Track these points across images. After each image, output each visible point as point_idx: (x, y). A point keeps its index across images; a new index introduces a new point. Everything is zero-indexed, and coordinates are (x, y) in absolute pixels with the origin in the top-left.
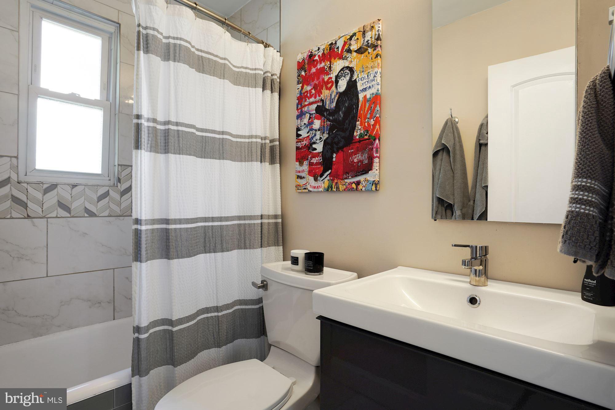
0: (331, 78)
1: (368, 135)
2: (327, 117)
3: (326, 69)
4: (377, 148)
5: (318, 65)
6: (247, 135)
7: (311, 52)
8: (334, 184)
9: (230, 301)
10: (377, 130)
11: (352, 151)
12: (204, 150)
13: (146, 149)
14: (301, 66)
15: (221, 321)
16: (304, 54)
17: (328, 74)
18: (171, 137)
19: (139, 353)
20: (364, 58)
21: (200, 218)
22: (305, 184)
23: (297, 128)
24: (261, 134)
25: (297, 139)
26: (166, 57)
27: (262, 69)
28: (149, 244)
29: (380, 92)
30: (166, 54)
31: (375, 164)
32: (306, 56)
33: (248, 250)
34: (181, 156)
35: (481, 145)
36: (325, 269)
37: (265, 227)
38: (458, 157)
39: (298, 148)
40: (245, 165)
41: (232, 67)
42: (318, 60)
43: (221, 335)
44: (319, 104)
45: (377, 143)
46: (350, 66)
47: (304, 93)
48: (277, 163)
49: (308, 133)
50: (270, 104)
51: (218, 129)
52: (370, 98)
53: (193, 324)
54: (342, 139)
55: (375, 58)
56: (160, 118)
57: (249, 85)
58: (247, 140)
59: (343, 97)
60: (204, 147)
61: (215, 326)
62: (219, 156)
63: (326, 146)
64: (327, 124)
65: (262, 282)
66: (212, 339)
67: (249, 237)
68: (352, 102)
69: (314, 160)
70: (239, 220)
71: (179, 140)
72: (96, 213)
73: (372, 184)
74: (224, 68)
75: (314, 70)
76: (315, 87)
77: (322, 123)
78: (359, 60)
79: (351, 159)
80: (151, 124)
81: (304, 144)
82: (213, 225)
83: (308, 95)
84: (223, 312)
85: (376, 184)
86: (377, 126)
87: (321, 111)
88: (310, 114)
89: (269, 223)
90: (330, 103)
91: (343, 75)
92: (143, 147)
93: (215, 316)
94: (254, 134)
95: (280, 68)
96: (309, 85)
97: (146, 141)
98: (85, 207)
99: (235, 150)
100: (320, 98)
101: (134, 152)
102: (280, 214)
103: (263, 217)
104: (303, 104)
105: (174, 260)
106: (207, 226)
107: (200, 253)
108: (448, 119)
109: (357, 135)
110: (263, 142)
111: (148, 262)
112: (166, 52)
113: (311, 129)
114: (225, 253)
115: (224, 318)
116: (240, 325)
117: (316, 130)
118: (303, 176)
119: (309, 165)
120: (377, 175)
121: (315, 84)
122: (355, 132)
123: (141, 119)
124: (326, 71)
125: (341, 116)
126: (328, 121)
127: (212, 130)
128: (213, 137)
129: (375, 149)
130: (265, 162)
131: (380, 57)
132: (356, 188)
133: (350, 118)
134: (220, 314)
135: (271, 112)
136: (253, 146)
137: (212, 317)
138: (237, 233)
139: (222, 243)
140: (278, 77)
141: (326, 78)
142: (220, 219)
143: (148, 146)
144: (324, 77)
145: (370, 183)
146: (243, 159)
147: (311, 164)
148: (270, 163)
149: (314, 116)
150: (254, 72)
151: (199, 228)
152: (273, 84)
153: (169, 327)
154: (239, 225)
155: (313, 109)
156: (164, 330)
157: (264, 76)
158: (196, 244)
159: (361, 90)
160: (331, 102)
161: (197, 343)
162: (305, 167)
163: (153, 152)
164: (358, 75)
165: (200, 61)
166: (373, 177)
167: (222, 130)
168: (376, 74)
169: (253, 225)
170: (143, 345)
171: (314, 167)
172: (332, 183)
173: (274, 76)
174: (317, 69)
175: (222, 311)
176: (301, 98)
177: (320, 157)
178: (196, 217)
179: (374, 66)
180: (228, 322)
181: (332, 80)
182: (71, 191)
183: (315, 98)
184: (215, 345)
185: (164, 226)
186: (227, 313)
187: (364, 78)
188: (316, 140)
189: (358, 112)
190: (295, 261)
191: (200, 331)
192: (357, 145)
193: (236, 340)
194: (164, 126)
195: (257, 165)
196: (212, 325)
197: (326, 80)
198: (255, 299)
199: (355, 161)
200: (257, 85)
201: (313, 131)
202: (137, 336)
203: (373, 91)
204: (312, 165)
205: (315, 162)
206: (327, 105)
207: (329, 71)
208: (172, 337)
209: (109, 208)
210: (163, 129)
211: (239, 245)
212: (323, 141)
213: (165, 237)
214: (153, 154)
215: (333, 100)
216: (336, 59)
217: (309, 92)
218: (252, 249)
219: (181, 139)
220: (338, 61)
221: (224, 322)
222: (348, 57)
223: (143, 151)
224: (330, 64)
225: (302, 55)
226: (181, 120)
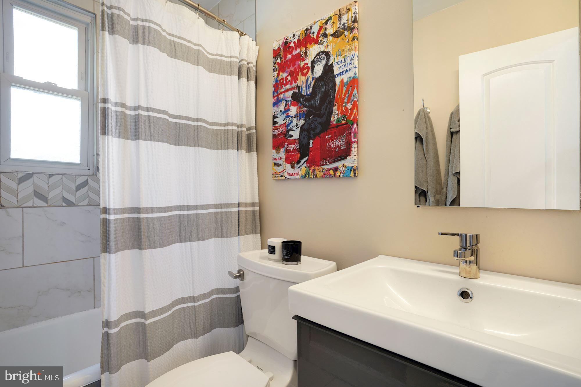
0: (307, 64)
1: (346, 119)
2: (303, 103)
3: (302, 55)
4: (355, 133)
5: (294, 51)
6: (223, 122)
7: (287, 39)
8: (311, 171)
9: (207, 291)
10: (355, 114)
11: (330, 136)
12: (177, 137)
13: (114, 135)
14: (276, 53)
15: (198, 311)
16: (279, 41)
17: (303, 60)
18: (142, 122)
19: (109, 349)
20: (340, 41)
21: (174, 206)
22: (282, 172)
23: (273, 116)
24: (238, 122)
25: (273, 126)
26: (135, 40)
27: (237, 57)
28: (119, 233)
29: (357, 75)
30: (135, 37)
31: (353, 149)
32: (282, 44)
33: (225, 238)
34: (153, 142)
35: (452, 134)
36: (303, 257)
37: (242, 216)
38: (431, 145)
39: (274, 136)
40: (222, 153)
41: (206, 54)
42: (294, 46)
43: (198, 325)
44: (295, 91)
45: (355, 128)
46: (326, 50)
47: (280, 80)
48: (254, 151)
49: (284, 120)
50: (246, 92)
51: (192, 116)
52: (347, 82)
53: (168, 316)
54: (319, 124)
55: (352, 41)
56: (130, 103)
57: (224, 73)
58: (223, 128)
59: (319, 83)
60: (178, 134)
61: (191, 316)
62: (194, 144)
63: (302, 133)
64: (303, 110)
65: (239, 271)
66: (189, 330)
67: (226, 225)
68: (329, 87)
69: (291, 147)
70: (216, 208)
71: (150, 127)
72: (74, 202)
73: (350, 170)
74: (198, 55)
75: (289, 57)
76: (291, 74)
77: (299, 110)
78: (335, 44)
79: (329, 144)
80: (119, 109)
81: (281, 131)
82: (188, 213)
83: (284, 82)
84: (200, 301)
85: (354, 170)
86: (355, 111)
87: (297, 97)
88: (287, 101)
89: (246, 211)
90: (307, 89)
91: (319, 60)
92: (110, 132)
93: (192, 306)
94: (230, 121)
95: (255, 57)
96: (285, 72)
97: (114, 127)
98: (63, 197)
99: (211, 137)
100: (296, 84)
101: (101, 137)
102: (258, 202)
103: (240, 205)
104: (279, 92)
105: (146, 250)
106: (182, 214)
107: (175, 243)
108: (421, 109)
109: (334, 120)
110: (240, 129)
111: (119, 253)
112: (135, 35)
113: (288, 116)
114: (201, 242)
115: (201, 308)
116: (218, 314)
117: (292, 117)
118: (279, 164)
119: (286, 152)
120: (355, 161)
121: (291, 71)
122: (332, 117)
123: (108, 103)
124: (301, 57)
125: (317, 102)
126: (304, 107)
127: (186, 117)
128: (187, 124)
129: (353, 134)
130: (241, 150)
131: (357, 40)
132: (334, 175)
133: (327, 103)
134: (196, 304)
135: (247, 100)
136: (230, 134)
137: (189, 307)
138: (214, 221)
139: (198, 232)
140: (254, 66)
141: (302, 64)
142: (196, 207)
143: (116, 132)
144: (299, 63)
145: (349, 169)
146: (220, 147)
147: (287, 151)
148: (247, 151)
149: (290, 102)
150: (229, 60)
151: (173, 217)
152: (249, 72)
153: (142, 319)
154: (216, 214)
155: (289, 96)
156: (137, 323)
157: (240, 64)
158: (170, 233)
159: (338, 74)
160: (308, 87)
161: (172, 335)
162: (282, 154)
163: (122, 138)
164: (334, 59)
165: (171, 45)
166: (352, 163)
167: (196, 117)
168: (353, 57)
169: (230, 213)
170: (113, 341)
171: (290, 154)
172: (309, 169)
173: (249, 64)
174: (292, 56)
175: (198, 301)
176: (277, 85)
177: (297, 144)
178: (169, 206)
179: (351, 49)
180: (205, 312)
181: (308, 66)
182: (48, 180)
183: (291, 84)
184: (192, 335)
185: (135, 215)
186: (204, 303)
187: (341, 62)
188: (293, 127)
189: (335, 97)
190: (272, 250)
191: (176, 322)
192: (335, 130)
193: (214, 330)
194: (134, 112)
195: (233, 152)
196: (189, 315)
197: (302, 66)
198: (233, 288)
199: (333, 147)
200: (232, 73)
201: (290, 117)
202: (107, 331)
203: (351, 74)
204: (289, 153)
205: (292, 149)
206: (303, 91)
207: (304, 57)
208: (145, 330)
209: (88, 197)
210: (133, 115)
211: (216, 234)
212: (300, 127)
213: (137, 227)
214: (122, 140)
215: (309, 85)
216: (312, 44)
217: (285, 80)
218: (229, 237)
219: (152, 125)
220: (314, 46)
221: (201, 312)
222: (324, 41)
223: (110, 137)
224: (306, 50)
225: (277, 42)
226: (151, 106)
